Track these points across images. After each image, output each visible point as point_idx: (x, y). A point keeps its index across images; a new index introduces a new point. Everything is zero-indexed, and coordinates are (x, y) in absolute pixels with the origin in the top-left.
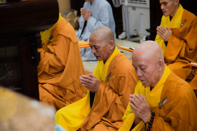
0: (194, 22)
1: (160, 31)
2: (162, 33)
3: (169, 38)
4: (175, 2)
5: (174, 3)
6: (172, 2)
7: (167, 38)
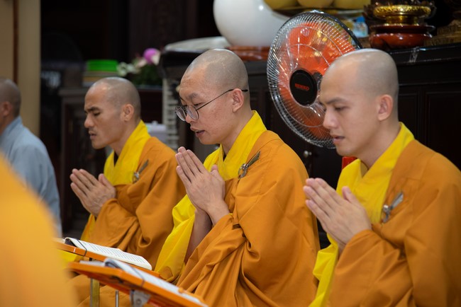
0: (165, 170)
1: (79, 182)
2: (84, 187)
3: (101, 205)
4: (124, 113)
5: (119, 114)
6: (114, 111)
7: (97, 206)
